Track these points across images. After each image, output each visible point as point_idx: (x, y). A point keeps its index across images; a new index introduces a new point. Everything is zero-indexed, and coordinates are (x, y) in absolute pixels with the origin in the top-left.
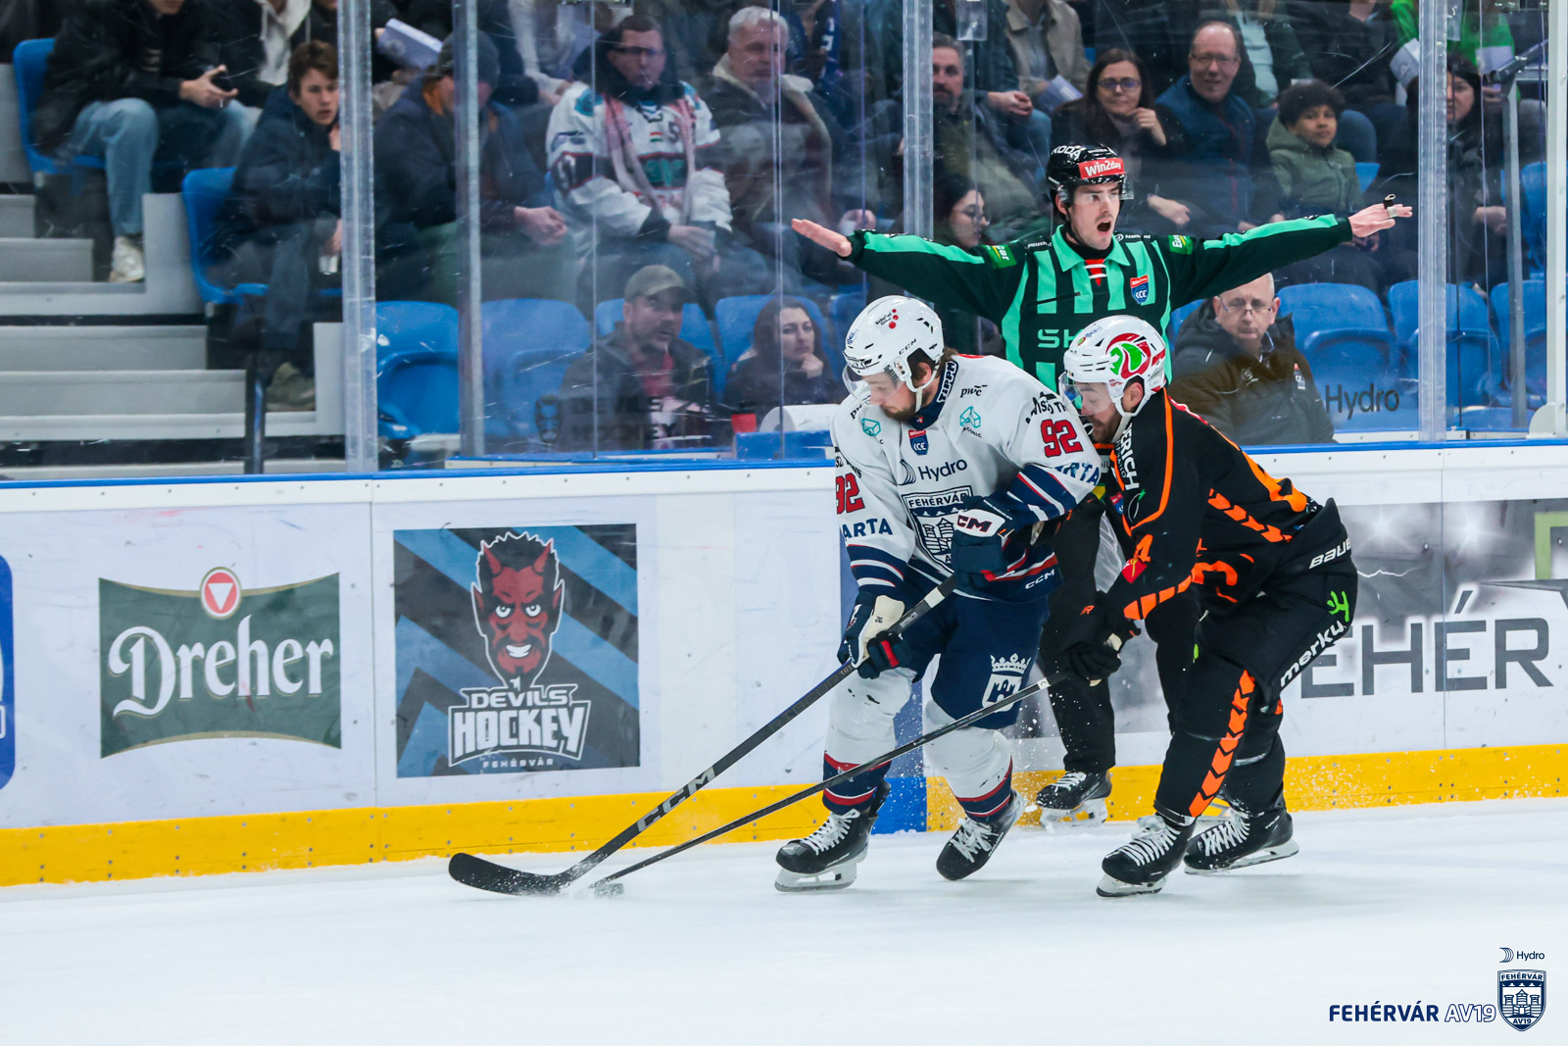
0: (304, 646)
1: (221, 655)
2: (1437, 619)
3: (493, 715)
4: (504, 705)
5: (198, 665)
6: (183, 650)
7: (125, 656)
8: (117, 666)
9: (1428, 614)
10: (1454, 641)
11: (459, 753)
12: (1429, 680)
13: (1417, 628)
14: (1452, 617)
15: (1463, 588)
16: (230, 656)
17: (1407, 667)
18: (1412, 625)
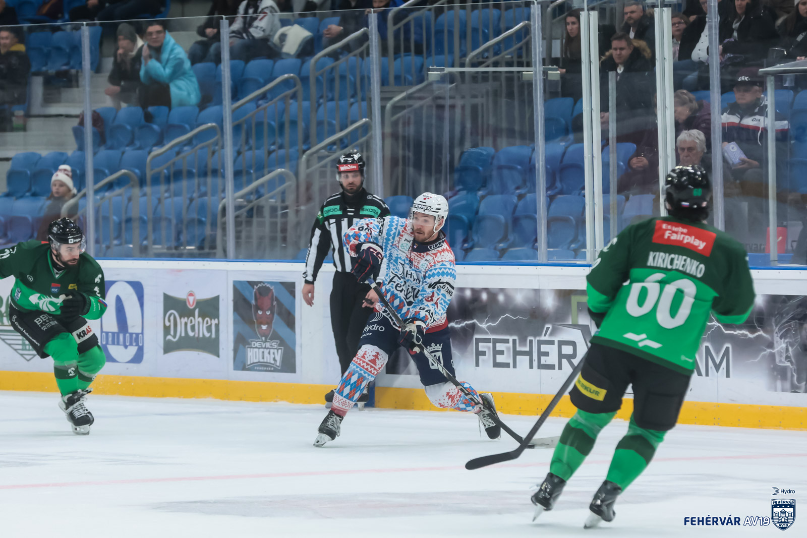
0: (211, 320)
1: (191, 322)
2: (538, 338)
3: (257, 350)
4: (260, 347)
5: (186, 324)
6: (182, 319)
7: (169, 321)
8: (167, 324)
9: (535, 336)
10: (544, 348)
11: (249, 363)
12: (535, 364)
13: (531, 342)
14: (543, 338)
15: (547, 326)
16: (193, 323)
17: (528, 357)
18: (530, 340)
